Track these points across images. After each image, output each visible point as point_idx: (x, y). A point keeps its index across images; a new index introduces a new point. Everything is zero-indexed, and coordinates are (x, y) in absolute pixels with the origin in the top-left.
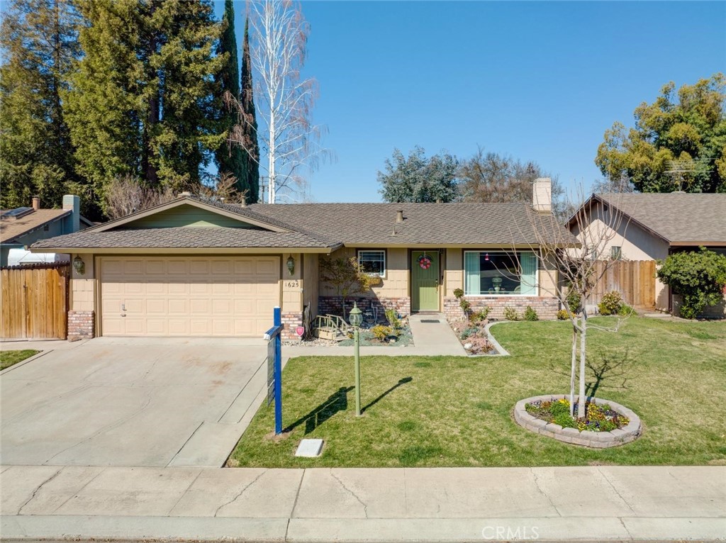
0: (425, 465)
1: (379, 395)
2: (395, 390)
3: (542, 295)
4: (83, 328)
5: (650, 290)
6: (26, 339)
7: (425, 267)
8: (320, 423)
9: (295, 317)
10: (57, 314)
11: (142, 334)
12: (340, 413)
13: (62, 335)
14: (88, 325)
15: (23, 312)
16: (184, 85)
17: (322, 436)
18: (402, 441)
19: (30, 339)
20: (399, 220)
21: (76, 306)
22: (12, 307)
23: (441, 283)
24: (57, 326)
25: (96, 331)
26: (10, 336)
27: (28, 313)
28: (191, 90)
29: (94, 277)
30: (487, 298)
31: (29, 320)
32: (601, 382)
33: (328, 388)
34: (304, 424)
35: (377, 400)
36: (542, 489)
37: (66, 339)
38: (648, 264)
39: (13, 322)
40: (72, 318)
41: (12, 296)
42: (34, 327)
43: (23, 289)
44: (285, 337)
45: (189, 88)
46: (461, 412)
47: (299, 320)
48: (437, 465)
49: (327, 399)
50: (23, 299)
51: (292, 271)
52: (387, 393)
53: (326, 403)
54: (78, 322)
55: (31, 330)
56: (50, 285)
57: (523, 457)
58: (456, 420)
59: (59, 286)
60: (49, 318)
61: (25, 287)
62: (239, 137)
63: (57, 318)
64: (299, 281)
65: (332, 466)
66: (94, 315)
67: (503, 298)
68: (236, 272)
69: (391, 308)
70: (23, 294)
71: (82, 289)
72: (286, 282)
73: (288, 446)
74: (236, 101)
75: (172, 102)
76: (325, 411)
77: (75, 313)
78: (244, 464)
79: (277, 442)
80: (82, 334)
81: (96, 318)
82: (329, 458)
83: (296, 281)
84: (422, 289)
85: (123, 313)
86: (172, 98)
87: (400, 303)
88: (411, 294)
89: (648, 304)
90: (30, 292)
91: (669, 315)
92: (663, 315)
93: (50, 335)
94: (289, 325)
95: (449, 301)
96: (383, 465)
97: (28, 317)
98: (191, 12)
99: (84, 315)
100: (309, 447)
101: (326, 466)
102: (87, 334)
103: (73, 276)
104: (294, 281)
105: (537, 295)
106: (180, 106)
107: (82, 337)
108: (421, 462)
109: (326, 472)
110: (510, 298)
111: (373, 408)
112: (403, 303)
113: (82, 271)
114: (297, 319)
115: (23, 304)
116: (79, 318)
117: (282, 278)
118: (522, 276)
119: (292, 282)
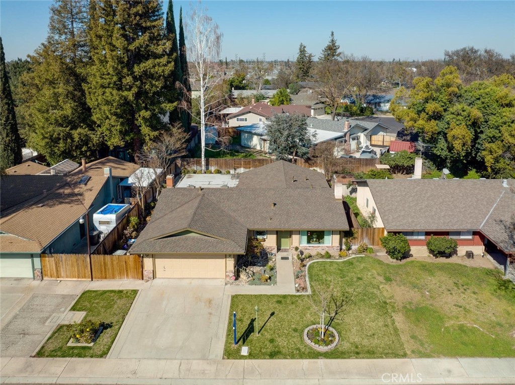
0: (276, 359)
1: (264, 323)
2: (269, 321)
3: (333, 245)
4: (149, 276)
8: (247, 339)
9: (231, 272)
10: (139, 271)
11: (172, 277)
12: (252, 334)
13: (141, 278)
14: (151, 275)
15: (125, 270)
16: (153, 78)
17: (248, 345)
18: (270, 348)
20: (272, 207)
21: (146, 268)
22: (120, 268)
23: (290, 238)
24: (139, 275)
25: (154, 277)
26: (120, 279)
27: (127, 271)
28: (157, 83)
29: (153, 258)
30: (309, 247)
31: (128, 273)
32: (336, 316)
33: (248, 319)
34: (242, 340)
35: (263, 327)
36: (304, 368)
37: (143, 280)
39: (121, 274)
40: (145, 273)
42: (130, 276)
44: (228, 280)
45: (155, 81)
46: (288, 334)
47: (233, 273)
48: (279, 358)
49: (247, 326)
52: (266, 322)
53: (248, 329)
56: (135, 261)
57: (302, 356)
58: (286, 338)
59: (139, 261)
60: (136, 273)
61: (125, 261)
62: (184, 105)
63: (139, 273)
64: (233, 259)
65: (251, 359)
66: (153, 271)
69: (269, 251)
71: (148, 262)
72: (227, 259)
73: (239, 350)
74: (182, 85)
75: (146, 89)
76: (248, 333)
77: (146, 271)
78: (228, 358)
79: (235, 348)
80: (149, 278)
81: (154, 272)
82: (251, 356)
84: (282, 239)
85: (164, 269)
86: (146, 87)
88: (277, 244)
90: (127, 263)
93: (136, 279)
94: (229, 275)
96: (265, 359)
98: (154, 34)
100: (245, 351)
101: (250, 359)
102: (151, 278)
103: (144, 258)
105: (331, 245)
106: (151, 90)
108: (274, 358)
109: (250, 361)
111: (262, 331)
112: (274, 248)
113: (148, 256)
115: (125, 268)
116: (148, 273)
117: (226, 258)
118: (325, 237)
119: (230, 259)
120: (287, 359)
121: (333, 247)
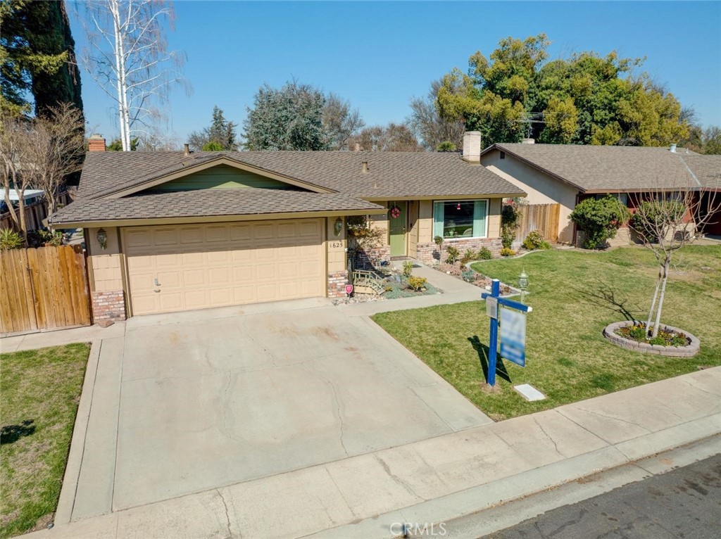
3: (489, 237)
4: (114, 309)
5: (555, 228)
6: (38, 331)
7: (395, 217)
8: (503, 370)
9: (342, 276)
10: (77, 298)
11: (182, 309)
13: (86, 320)
14: (119, 306)
15: (29, 300)
18: (578, 374)
19: (42, 330)
20: (364, 171)
21: (99, 286)
22: (12, 296)
23: (408, 230)
24: (78, 311)
25: (128, 314)
27: (36, 300)
29: (121, 251)
31: (39, 308)
32: (625, 308)
33: (460, 341)
34: (494, 374)
37: (92, 324)
38: (555, 207)
39: (16, 313)
40: (98, 301)
41: (10, 282)
42: (47, 316)
43: (25, 273)
44: (333, 296)
47: (346, 278)
49: (474, 350)
50: (26, 285)
51: (336, 232)
53: (481, 355)
54: (107, 304)
55: (44, 320)
56: (63, 266)
58: (587, 352)
59: (77, 265)
61: (28, 270)
63: (77, 303)
64: (343, 241)
65: (568, 402)
66: (124, 294)
67: (463, 241)
68: (280, 236)
69: (374, 257)
70: (26, 278)
71: (106, 266)
72: (330, 243)
73: (515, 395)
77: (101, 294)
78: (509, 416)
80: (112, 317)
81: (127, 297)
83: (341, 241)
85: (157, 288)
87: (383, 251)
89: (553, 238)
90: (36, 275)
91: (573, 247)
92: (568, 247)
93: (71, 322)
94: (336, 284)
95: (422, 247)
97: (37, 305)
99: (113, 296)
100: (529, 392)
102: (119, 316)
103: (92, 252)
104: (339, 242)
105: (486, 237)
107: (113, 319)
110: (468, 241)
112: (384, 252)
113: (104, 245)
114: (343, 278)
115: (28, 291)
116: (106, 300)
117: (327, 239)
118: (474, 221)
119: (336, 242)
120: (642, 383)
121: (491, 239)
